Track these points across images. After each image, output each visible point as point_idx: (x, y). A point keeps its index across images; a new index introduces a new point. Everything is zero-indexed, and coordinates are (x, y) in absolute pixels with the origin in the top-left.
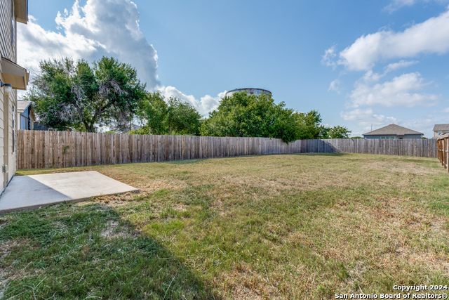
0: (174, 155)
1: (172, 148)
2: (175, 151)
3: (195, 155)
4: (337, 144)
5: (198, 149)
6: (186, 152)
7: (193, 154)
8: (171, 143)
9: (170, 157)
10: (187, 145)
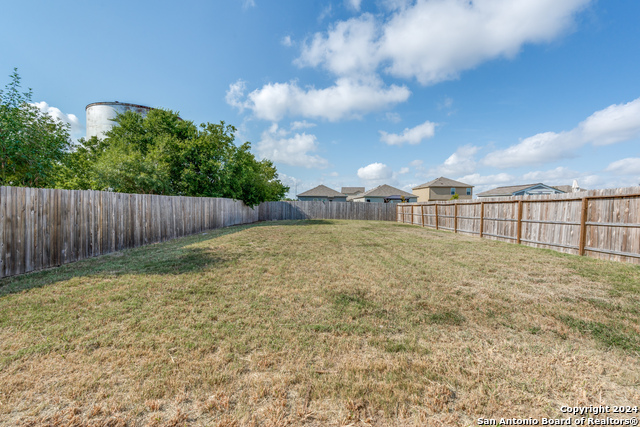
0: (77, 244)
1: (69, 225)
2: (78, 234)
3: (126, 238)
4: (307, 208)
5: (133, 224)
6: (107, 233)
7: (122, 237)
8: (66, 213)
9: (65, 251)
10: (107, 215)
